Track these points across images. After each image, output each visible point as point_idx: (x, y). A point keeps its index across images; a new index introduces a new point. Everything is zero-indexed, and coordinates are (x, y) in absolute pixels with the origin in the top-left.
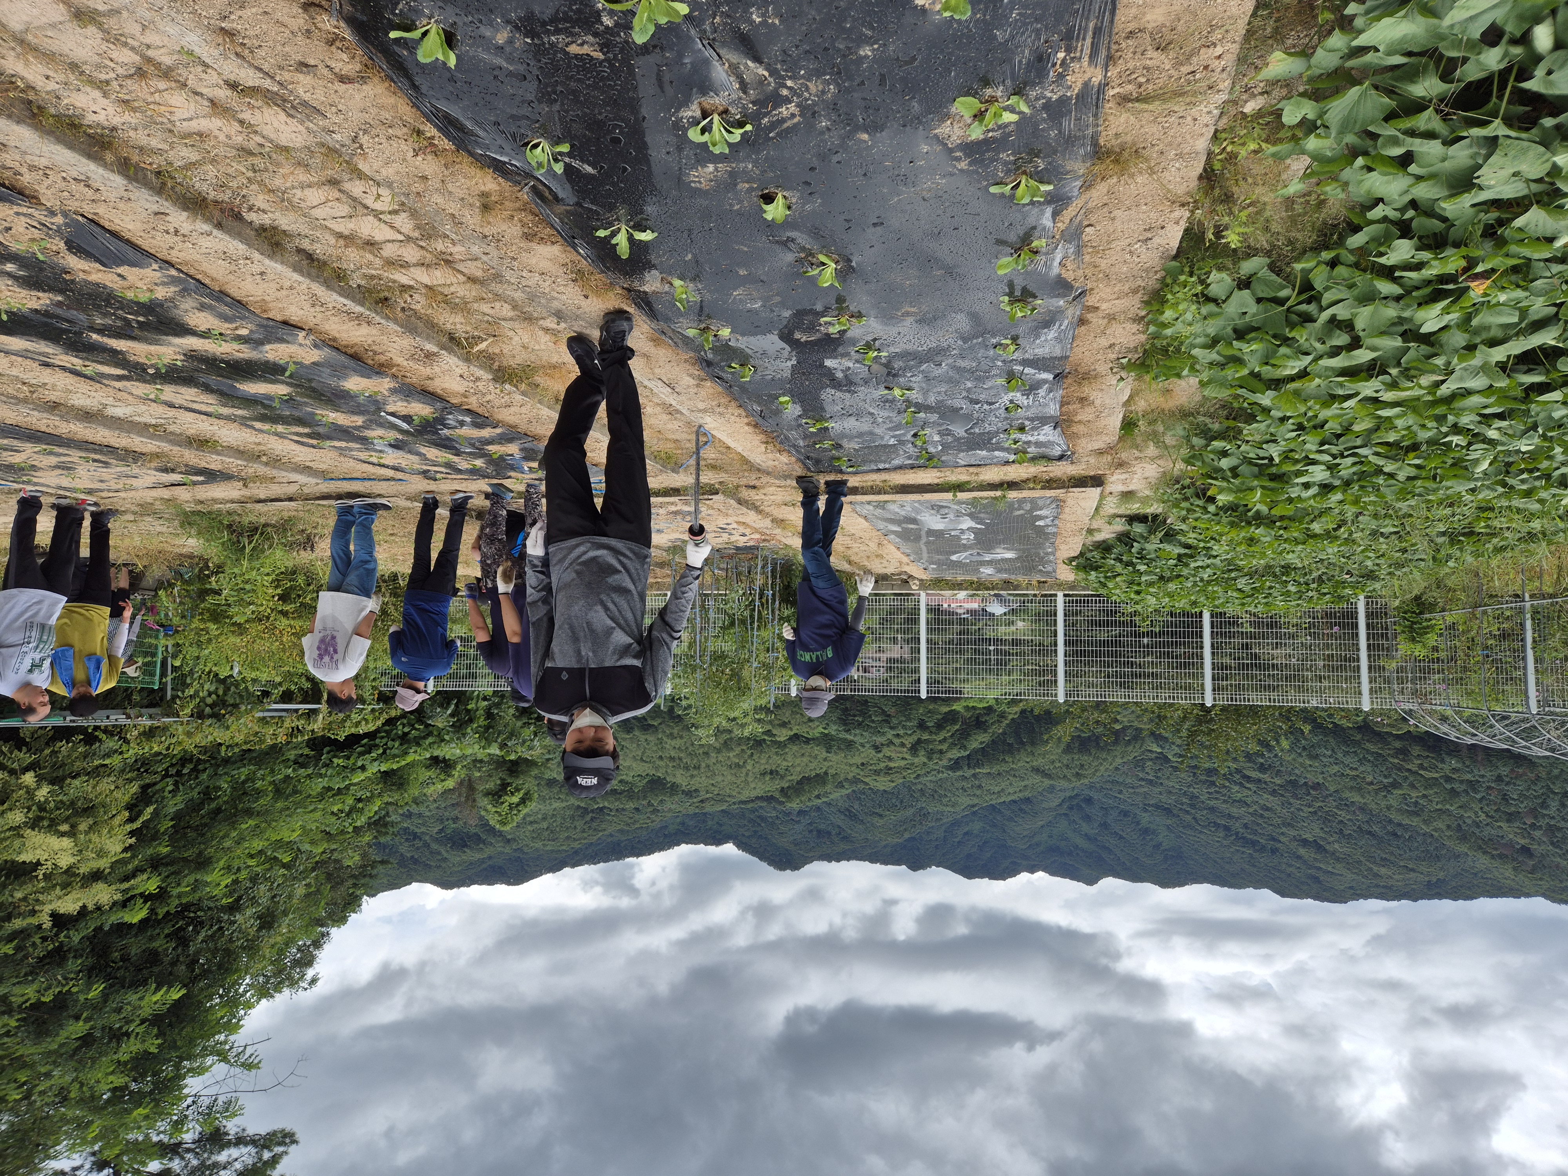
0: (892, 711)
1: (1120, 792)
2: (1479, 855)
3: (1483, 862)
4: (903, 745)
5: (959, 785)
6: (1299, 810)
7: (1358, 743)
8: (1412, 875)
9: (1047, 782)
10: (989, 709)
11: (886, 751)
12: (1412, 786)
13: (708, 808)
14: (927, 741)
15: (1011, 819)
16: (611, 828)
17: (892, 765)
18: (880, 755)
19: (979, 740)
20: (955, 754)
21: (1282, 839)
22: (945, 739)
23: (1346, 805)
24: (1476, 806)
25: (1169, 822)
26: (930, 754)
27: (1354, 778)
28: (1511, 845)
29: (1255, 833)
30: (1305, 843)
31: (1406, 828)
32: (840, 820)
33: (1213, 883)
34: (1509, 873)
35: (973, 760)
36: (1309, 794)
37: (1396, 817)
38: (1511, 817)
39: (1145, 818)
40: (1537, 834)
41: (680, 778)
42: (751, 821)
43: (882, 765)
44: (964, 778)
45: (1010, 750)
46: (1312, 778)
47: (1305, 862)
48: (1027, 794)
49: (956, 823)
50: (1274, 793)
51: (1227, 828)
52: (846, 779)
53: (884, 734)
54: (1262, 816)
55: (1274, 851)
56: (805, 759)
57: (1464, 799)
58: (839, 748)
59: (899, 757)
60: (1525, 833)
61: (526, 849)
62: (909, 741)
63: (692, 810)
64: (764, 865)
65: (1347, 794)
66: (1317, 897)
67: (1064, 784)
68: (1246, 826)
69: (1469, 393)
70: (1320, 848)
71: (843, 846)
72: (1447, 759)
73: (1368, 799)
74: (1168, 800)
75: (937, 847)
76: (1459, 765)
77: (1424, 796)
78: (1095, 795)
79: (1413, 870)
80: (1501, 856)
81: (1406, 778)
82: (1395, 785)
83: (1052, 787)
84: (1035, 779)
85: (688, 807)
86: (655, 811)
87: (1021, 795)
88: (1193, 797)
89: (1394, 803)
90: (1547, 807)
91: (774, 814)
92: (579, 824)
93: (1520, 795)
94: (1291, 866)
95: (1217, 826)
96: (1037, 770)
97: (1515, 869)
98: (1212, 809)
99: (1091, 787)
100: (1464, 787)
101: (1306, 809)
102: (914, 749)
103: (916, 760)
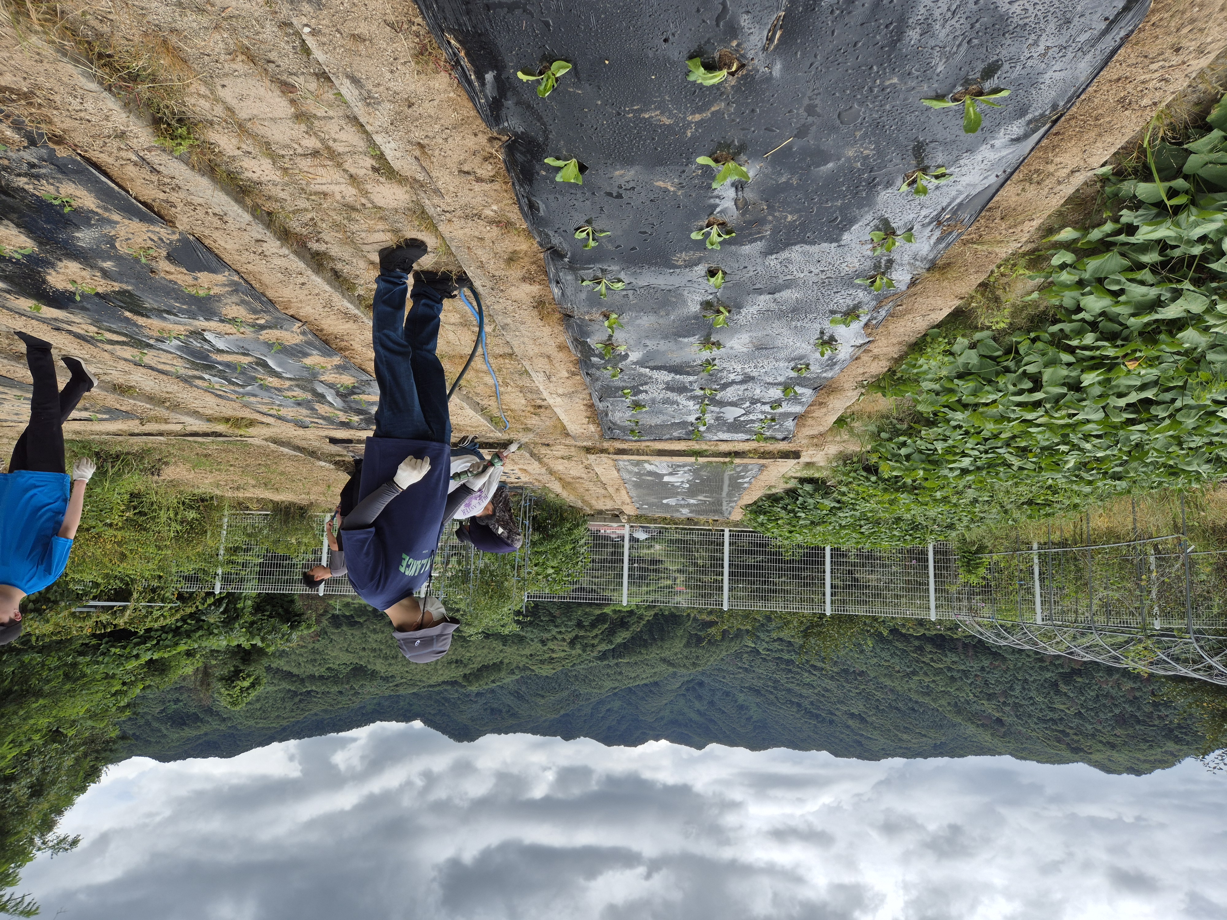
0: (557, 613)
1: (724, 677)
2: (969, 724)
3: (971, 729)
4: (564, 640)
5: (605, 672)
6: (849, 691)
7: (890, 642)
8: (924, 739)
9: (671, 670)
10: (631, 613)
11: (551, 645)
12: (926, 674)
13: (402, 691)
14: (583, 637)
15: (643, 699)
16: (316, 708)
17: (554, 655)
18: (545, 648)
19: (622, 637)
20: (604, 647)
21: (837, 713)
22: (596, 636)
23: (881, 687)
24: (967, 689)
25: (758, 700)
26: (584, 648)
27: (887, 667)
28: (989, 717)
29: (818, 708)
30: (852, 715)
31: (921, 705)
32: (509, 700)
33: (788, 747)
34: (988, 738)
35: (616, 652)
36: (856, 679)
37: (914, 696)
38: (990, 697)
39: (741, 698)
40: (1007, 709)
41: (380, 666)
42: (437, 701)
43: (547, 656)
44: (609, 666)
45: (645, 644)
46: (859, 667)
47: (852, 730)
48: (656, 679)
49: (601, 702)
50: (832, 678)
51: (799, 705)
52: (518, 667)
53: (549, 631)
54: (823, 696)
55: (831, 722)
56: (485, 651)
57: (959, 683)
58: (513, 642)
59: (560, 649)
60: (999, 709)
61: (239, 727)
62: (568, 637)
63: (387, 693)
64: (446, 737)
65: (882, 680)
66: (860, 757)
67: (684, 671)
68: (812, 703)
69: (1088, 421)
70: (863, 720)
71: (511, 722)
72: (949, 654)
73: (896, 684)
74: (758, 683)
75: (585, 721)
76: (957, 659)
77: (934, 681)
78: (706, 680)
79: (925, 736)
80: (983, 725)
81: (922, 668)
82: (914, 673)
83: (675, 674)
84: (663, 667)
85: (386, 690)
86: (356, 694)
87: (651, 680)
88: (776, 681)
89: (913, 686)
90: (1013, 690)
91: (456, 695)
92: (289, 705)
93: (997, 681)
94: (842, 733)
95: (792, 703)
96: (664, 660)
97: (992, 735)
98: (789, 691)
99: (703, 673)
100: (959, 675)
101: (854, 690)
102: (572, 643)
103: (573, 652)
